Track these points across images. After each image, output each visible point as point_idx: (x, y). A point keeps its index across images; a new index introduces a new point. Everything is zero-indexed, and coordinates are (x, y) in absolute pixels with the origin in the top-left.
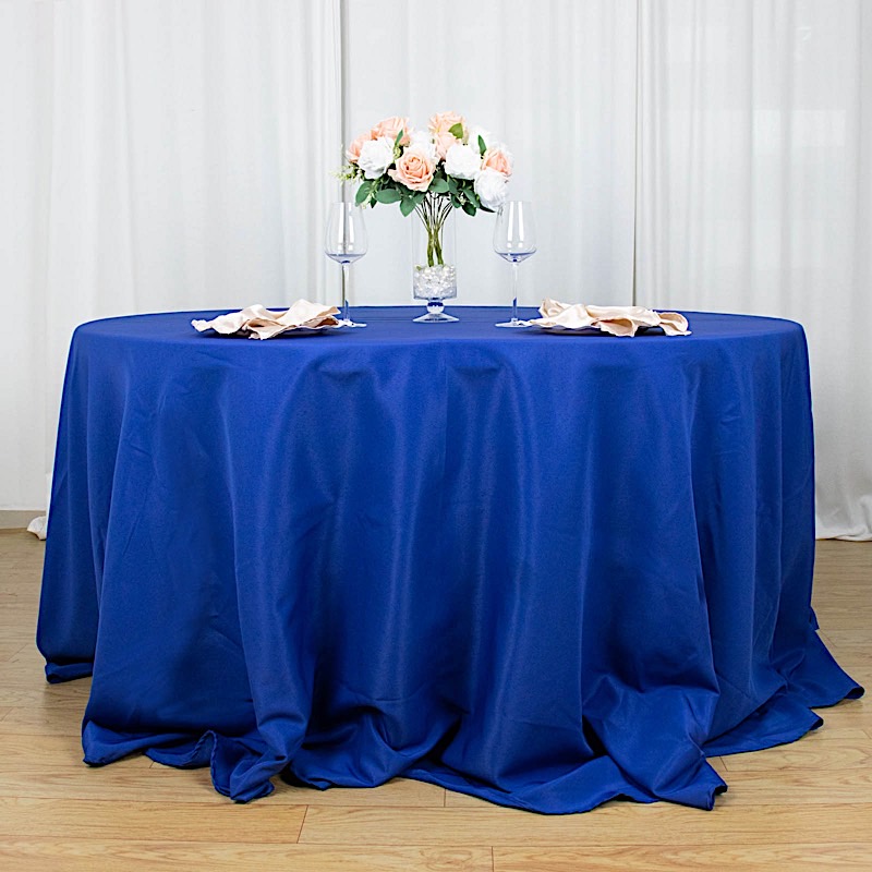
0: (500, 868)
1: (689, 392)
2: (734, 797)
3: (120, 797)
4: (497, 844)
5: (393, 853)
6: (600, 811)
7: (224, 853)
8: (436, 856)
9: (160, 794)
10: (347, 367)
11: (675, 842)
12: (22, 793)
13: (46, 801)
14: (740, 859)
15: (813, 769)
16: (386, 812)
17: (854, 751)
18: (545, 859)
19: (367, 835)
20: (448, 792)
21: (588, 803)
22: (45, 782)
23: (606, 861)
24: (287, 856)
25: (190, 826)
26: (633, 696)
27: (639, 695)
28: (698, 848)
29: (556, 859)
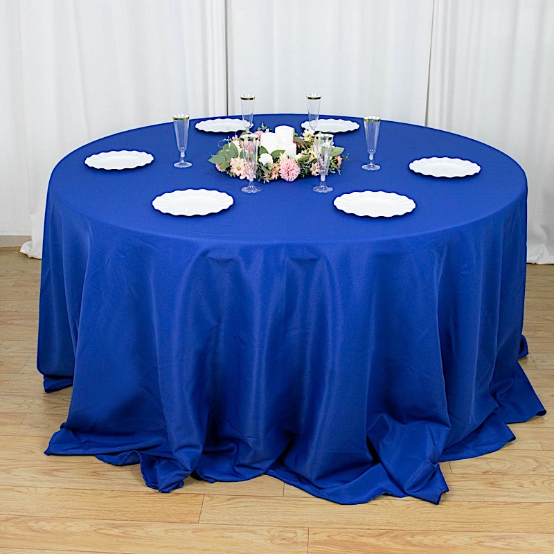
0: (311, 544)
1: (439, 261)
2: (452, 495)
3: (97, 487)
4: (311, 526)
5: (252, 532)
6: (373, 502)
7: (157, 530)
8: (277, 534)
9: (119, 484)
10: (225, 256)
11: (413, 528)
12: (39, 484)
13: (54, 490)
14: (449, 542)
15: (504, 474)
16: (249, 500)
17: (531, 460)
18: (337, 538)
19: (238, 518)
20: (286, 485)
21: (366, 496)
22: (52, 475)
23: (372, 541)
24: (193, 532)
25: (137, 509)
26: (399, 426)
27: (403, 426)
28: (425, 532)
29: (345, 538)
